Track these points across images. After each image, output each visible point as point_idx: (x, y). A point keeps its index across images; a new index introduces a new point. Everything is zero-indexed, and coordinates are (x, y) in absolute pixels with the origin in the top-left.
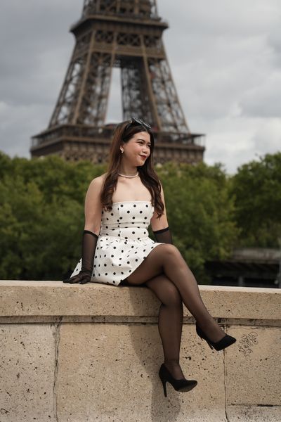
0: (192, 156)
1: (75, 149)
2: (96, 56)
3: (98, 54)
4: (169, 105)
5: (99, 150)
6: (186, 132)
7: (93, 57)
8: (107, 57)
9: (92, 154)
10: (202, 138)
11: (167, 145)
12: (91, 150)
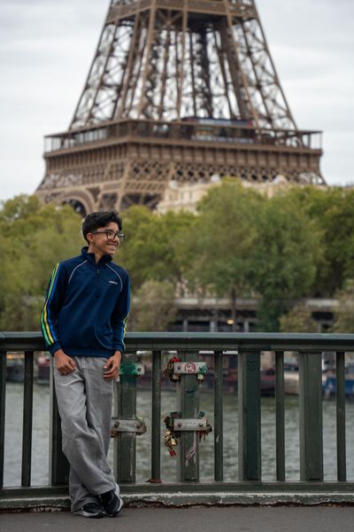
0: (303, 164)
1: (144, 155)
2: (161, 15)
3: (164, 11)
4: (259, 87)
5: (178, 157)
6: (292, 127)
7: (157, 17)
8: (177, 17)
9: (168, 163)
10: (313, 136)
11: (270, 148)
12: (166, 156)
